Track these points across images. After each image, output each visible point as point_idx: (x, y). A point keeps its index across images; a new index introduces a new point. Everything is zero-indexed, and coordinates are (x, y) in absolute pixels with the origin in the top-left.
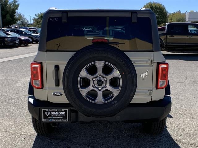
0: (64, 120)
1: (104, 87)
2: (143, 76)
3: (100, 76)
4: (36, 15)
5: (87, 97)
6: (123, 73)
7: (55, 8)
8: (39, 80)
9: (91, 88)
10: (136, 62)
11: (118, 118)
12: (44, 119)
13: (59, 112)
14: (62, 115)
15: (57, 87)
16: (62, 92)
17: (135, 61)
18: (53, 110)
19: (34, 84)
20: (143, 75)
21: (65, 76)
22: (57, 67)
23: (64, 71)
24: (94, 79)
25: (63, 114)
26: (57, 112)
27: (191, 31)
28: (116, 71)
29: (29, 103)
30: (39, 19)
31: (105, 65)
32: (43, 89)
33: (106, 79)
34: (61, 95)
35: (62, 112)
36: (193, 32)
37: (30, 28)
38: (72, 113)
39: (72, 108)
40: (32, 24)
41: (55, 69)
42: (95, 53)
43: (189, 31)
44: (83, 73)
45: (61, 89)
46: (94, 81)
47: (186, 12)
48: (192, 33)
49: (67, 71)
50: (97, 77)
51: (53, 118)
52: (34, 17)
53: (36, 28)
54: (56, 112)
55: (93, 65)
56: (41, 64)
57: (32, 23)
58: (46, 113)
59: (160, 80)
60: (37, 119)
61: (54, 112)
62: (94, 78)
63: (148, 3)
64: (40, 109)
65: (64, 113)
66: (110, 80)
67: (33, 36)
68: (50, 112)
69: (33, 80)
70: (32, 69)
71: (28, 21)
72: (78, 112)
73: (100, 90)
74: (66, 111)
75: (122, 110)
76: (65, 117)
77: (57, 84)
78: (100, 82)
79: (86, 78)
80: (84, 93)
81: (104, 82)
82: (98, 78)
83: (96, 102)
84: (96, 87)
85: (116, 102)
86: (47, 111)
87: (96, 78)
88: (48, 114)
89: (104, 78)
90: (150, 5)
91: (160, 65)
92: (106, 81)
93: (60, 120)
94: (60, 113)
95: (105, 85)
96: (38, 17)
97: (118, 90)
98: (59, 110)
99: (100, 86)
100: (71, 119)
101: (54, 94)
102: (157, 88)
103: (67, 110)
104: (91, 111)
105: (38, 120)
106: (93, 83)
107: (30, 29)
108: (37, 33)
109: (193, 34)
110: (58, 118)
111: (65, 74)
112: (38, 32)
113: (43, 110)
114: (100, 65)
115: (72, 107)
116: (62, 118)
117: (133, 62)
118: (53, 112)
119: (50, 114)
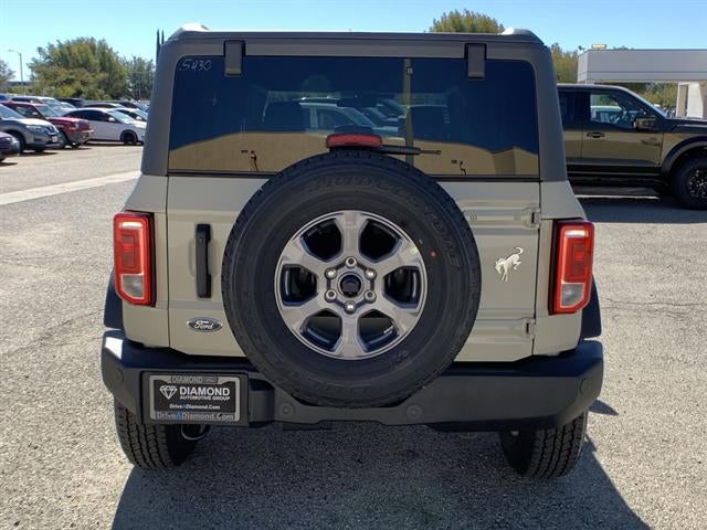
0: (226, 417)
1: (365, 302)
2: (502, 268)
3: (351, 262)
4: (40, 50)
5: (305, 334)
6: (433, 254)
7: (203, 27)
8: (142, 274)
9: (319, 302)
10: (479, 218)
11: (414, 413)
12: (156, 409)
13: (207, 386)
14: (218, 398)
15: (205, 301)
16: (221, 317)
17: (475, 214)
18: (186, 379)
19: (123, 289)
20: (503, 263)
21: (230, 261)
22: (204, 231)
23: (228, 242)
24: (331, 274)
25: (222, 394)
26: (202, 386)
27: (598, 113)
28: (408, 246)
29: (106, 353)
30: (52, 64)
31: (370, 225)
32: (154, 306)
33: (371, 274)
34: (216, 327)
35: (218, 386)
36: (605, 119)
37: (16, 96)
38: (252, 392)
39: (253, 375)
40: (25, 84)
41: (197, 236)
42: (337, 184)
43: (594, 115)
44: (295, 252)
45: (215, 308)
46: (329, 280)
47: (580, 48)
48: (603, 121)
49: (237, 244)
50: (342, 265)
51: (188, 406)
52: (33, 59)
53: (40, 98)
54: (197, 386)
55: (328, 224)
56: (149, 218)
57: (26, 79)
58: (163, 389)
59: (563, 282)
60: (133, 410)
61: (191, 386)
62: (330, 269)
63: (447, 14)
64: (142, 373)
65: (226, 392)
66: (386, 278)
67: (24, 126)
68: (178, 386)
69: (122, 276)
70: (119, 234)
71: (11, 73)
72: (273, 388)
73: (350, 312)
74: (231, 385)
75: (426, 385)
76: (228, 406)
77: (205, 292)
78: (351, 285)
79: (306, 270)
80: (294, 322)
81: (366, 285)
82: (344, 270)
83: (335, 353)
84: (336, 301)
85: (405, 353)
86: (166, 384)
87: (337, 268)
88: (169, 392)
89: (364, 268)
90: (454, 22)
91: (563, 229)
92: (372, 281)
93: (211, 417)
94: (211, 391)
95: (370, 295)
96: (49, 57)
97: (416, 314)
98: (210, 380)
99: (350, 296)
100: (249, 413)
101: (192, 325)
102: (553, 309)
103: (237, 380)
104: (319, 383)
105: (135, 412)
106: (329, 287)
107: (14, 100)
108: (40, 117)
109: (606, 124)
110: (206, 407)
111: (232, 253)
112: (43, 114)
113: (153, 378)
114: (351, 223)
115: (254, 370)
116: (218, 407)
117: (468, 218)
118: (186, 386)
119: (177, 395)
